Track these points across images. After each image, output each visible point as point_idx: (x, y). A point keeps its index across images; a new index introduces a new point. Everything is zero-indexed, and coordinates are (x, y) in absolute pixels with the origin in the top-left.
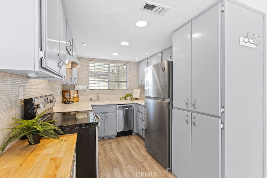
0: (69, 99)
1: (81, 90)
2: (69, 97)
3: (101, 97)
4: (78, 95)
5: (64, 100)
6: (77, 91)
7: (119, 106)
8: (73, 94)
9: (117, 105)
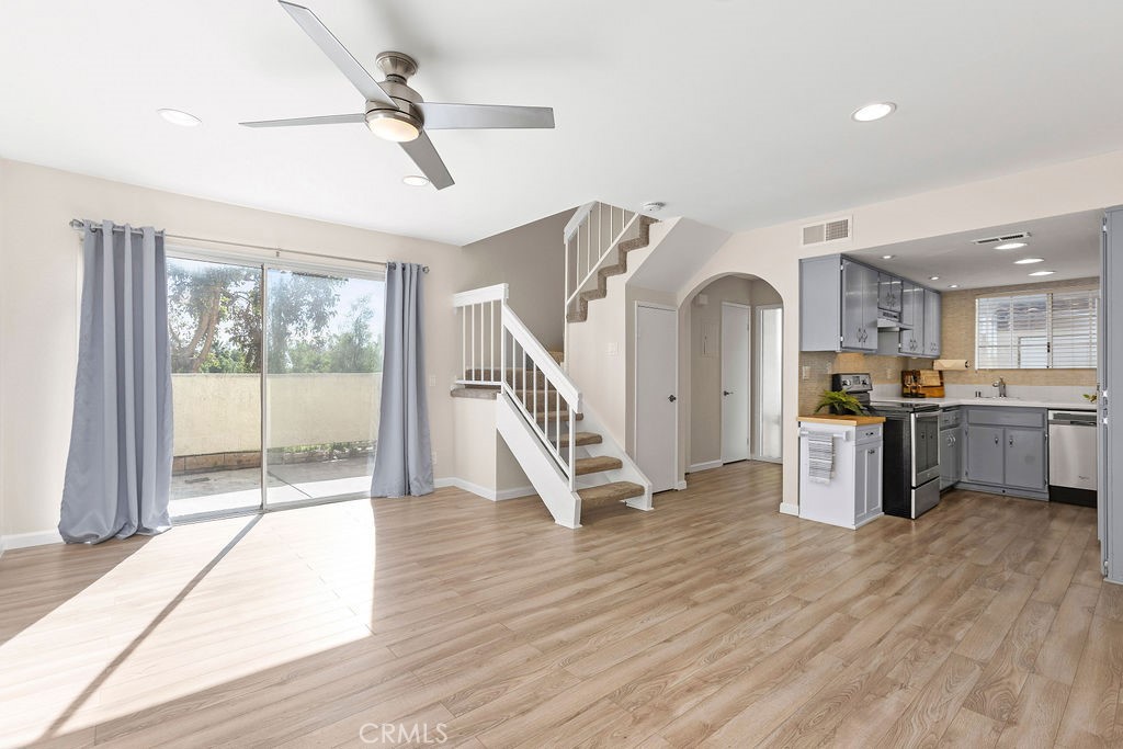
0: (915, 388)
1: (951, 371)
2: (914, 384)
3: (1010, 389)
4: (942, 383)
5: (905, 391)
6: (940, 372)
7: (1055, 415)
8: (929, 379)
9: (1049, 409)
